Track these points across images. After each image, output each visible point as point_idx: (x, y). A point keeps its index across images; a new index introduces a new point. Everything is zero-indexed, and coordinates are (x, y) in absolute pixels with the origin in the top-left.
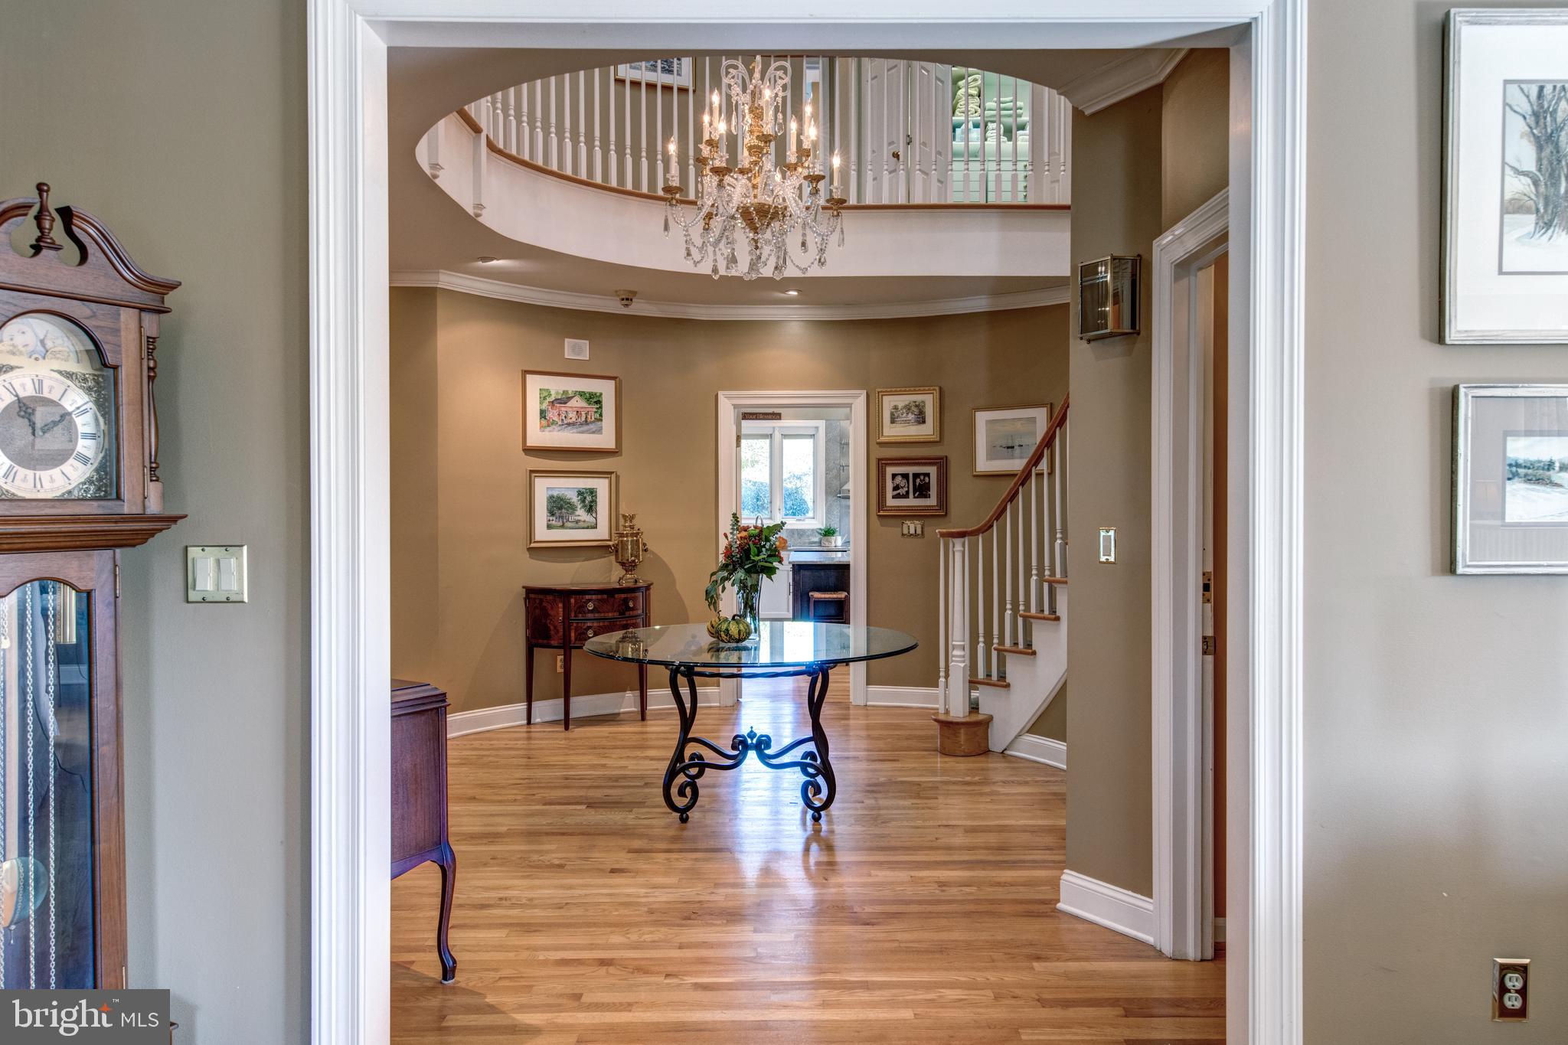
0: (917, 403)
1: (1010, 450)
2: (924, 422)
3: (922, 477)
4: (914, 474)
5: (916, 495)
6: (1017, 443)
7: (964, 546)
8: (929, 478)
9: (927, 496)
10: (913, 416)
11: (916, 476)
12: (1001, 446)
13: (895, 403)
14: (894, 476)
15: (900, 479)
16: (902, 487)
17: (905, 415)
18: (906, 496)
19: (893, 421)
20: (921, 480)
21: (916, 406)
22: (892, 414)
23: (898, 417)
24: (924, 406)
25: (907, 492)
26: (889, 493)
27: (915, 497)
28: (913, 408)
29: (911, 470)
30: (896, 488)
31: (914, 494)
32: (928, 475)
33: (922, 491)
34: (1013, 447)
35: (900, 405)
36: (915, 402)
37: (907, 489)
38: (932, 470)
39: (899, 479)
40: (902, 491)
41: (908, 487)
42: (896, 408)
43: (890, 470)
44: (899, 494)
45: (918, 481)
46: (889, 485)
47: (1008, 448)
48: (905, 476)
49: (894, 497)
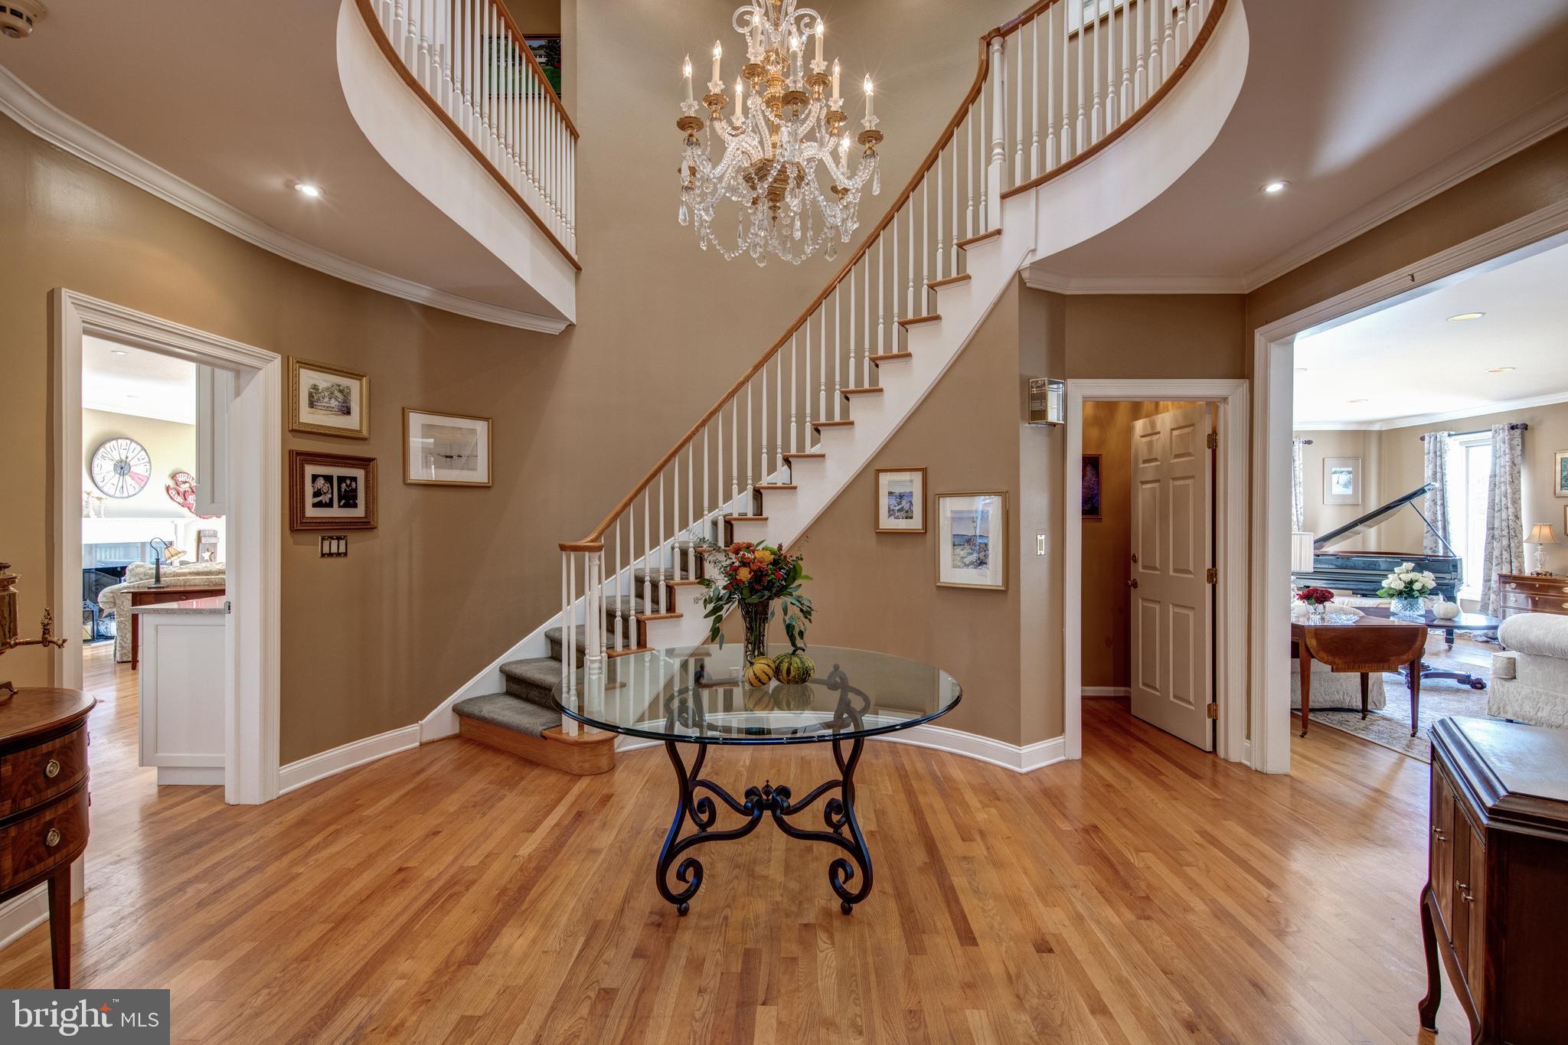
0: (341, 388)
1: (449, 459)
2: (349, 413)
3: (348, 482)
4: (339, 477)
5: (342, 503)
6: (454, 453)
7: (600, 559)
8: (356, 483)
9: (355, 506)
10: (337, 403)
11: (341, 479)
12: (439, 455)
13: (316, 382)
14: (315, 478)
15: (323, 482)
16: (325, 493)
17: (326, 400)
18: (330, 505)
19: (312, 405)
20: (347, 485)
21: (341, 391)
22: (311, 395)
23: (318, 399)
24: (349, 393)
25: (331, 500)
26: (309, 500)
27: (340, 507)
28: (337, 393)
29: (336, 472)
30: (317, 494)
31: (339, 502)
32: (354, 479)
33: (349, 499)
34: (452, 457)
35: (322, 385)
36: (339, 386)
37: (330, 496)
38: (359, 473)
39: (321, 482)
40: (325, 498)
41: (332, 494)
42: (315, 387)
43: (310, 470)
44: (321, 501)
45: (344, 486)
46: (309, 490)
47: (447, 457)
48: (328, 479)
49: (315, 505)
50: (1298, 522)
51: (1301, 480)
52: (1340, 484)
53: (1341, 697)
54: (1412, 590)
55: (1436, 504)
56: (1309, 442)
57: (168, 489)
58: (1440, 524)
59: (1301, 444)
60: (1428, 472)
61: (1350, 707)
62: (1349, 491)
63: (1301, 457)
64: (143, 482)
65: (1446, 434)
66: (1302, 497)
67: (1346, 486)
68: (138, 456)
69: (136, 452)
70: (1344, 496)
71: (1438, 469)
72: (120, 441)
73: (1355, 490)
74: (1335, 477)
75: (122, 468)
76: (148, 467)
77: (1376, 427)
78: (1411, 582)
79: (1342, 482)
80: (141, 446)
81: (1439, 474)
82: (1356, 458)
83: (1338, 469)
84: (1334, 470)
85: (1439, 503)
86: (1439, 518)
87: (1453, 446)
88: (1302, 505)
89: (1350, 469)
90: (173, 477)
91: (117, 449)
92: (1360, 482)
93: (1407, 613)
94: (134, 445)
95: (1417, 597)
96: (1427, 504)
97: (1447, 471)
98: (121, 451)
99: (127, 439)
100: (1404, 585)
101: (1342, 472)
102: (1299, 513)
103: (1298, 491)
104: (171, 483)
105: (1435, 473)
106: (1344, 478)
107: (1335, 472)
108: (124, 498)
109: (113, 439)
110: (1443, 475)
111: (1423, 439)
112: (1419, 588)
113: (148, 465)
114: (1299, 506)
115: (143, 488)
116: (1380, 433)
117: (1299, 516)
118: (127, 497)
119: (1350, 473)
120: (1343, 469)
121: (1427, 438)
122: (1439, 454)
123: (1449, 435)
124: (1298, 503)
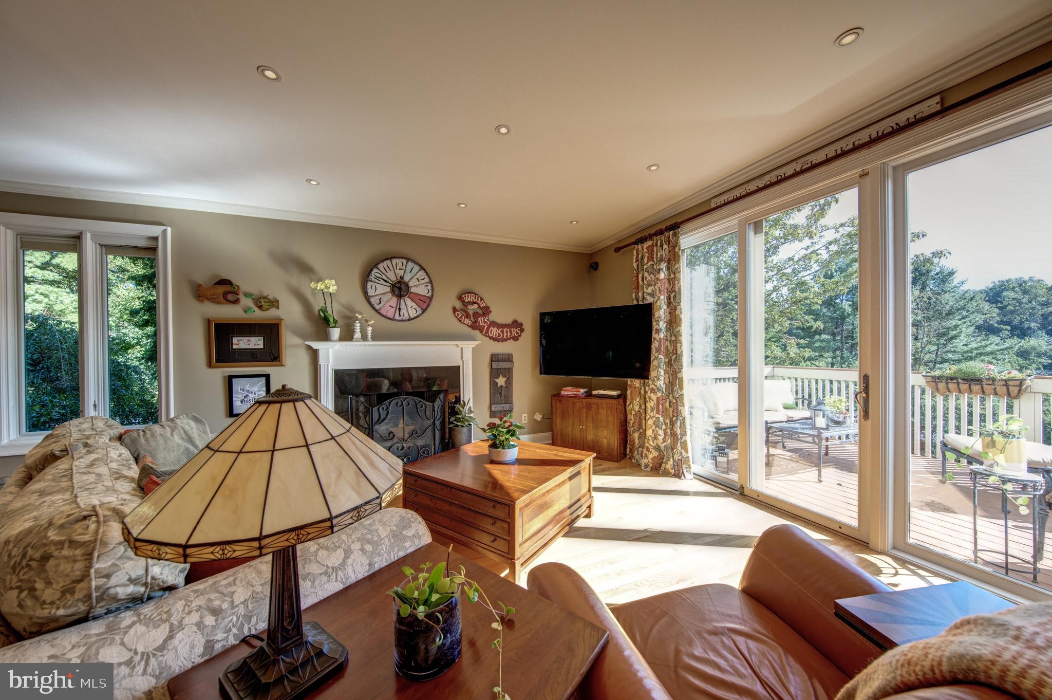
57: (455, 310)
64: (425, 303)
68: (418, 276)
69: (414, 271)
72: (394, 261)
75: (400, 289)
76: (429, 287)
80: (420, 266)
90: (460, 298)
91: (391, 268)
94: (410, 265)
98: (397, 271)
99: (403, 258)
104: (458, 305)
108: (405, 320)
109: (386, 259)
113: (430, 285)
115: (425, 310)
118: (409, 320)
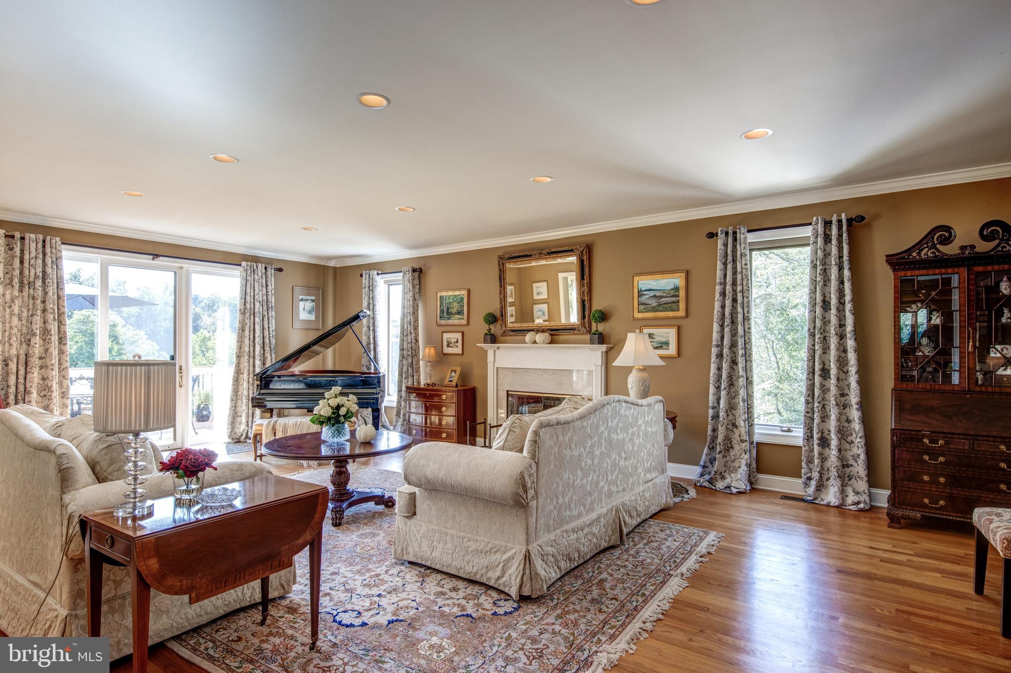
50: (270, 344)
51: (273, 305)
52: (305, 311)
53: (240, 595)
54: (339, 415)
55: (369, 329)
56: (280, 270)
58: (372, 346)
59: (273, 271)
60: (365, 304)
61: (252, 602)
62: (312, 317)
63: (273, 283)
65: (375, 272)
66: (274, 321)
67: (310, 312)
70: (308, 321)
71: (371, 301)
73: (317, 317)
74: (301, 304)
77: (332, 264)
78: (338, 407)
79: (307, 308)
81: (371, 306)
82: (318, 288)
83: (304, 297)
84: (301, 297)
85: (371, 329)
86: (372, 341)
87: (380, 283)
88: (274, 328)
89: (313, 298)
92: (320, 309)
93: (335, 440)
95: (343, 423)
96: (365, 329)
97: (376, 303)
100: (331, 411)
101: (307, 300)
102: (271, 335)
103: (270, 315)
105: (369, 304)
106: (309, 305)
107: (302, 300)
110: (374, 305)
111: (361, 276)
112: (344, 414)
114: (271, 330)
116: (335, 269)
117: (271, 339)
119: (313, 301)
120: (308, 297)
121: (364, 275)
122: (371, 288)
123: (378, 274)
124: (271, 326)
